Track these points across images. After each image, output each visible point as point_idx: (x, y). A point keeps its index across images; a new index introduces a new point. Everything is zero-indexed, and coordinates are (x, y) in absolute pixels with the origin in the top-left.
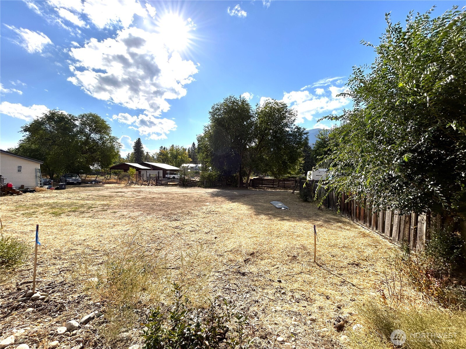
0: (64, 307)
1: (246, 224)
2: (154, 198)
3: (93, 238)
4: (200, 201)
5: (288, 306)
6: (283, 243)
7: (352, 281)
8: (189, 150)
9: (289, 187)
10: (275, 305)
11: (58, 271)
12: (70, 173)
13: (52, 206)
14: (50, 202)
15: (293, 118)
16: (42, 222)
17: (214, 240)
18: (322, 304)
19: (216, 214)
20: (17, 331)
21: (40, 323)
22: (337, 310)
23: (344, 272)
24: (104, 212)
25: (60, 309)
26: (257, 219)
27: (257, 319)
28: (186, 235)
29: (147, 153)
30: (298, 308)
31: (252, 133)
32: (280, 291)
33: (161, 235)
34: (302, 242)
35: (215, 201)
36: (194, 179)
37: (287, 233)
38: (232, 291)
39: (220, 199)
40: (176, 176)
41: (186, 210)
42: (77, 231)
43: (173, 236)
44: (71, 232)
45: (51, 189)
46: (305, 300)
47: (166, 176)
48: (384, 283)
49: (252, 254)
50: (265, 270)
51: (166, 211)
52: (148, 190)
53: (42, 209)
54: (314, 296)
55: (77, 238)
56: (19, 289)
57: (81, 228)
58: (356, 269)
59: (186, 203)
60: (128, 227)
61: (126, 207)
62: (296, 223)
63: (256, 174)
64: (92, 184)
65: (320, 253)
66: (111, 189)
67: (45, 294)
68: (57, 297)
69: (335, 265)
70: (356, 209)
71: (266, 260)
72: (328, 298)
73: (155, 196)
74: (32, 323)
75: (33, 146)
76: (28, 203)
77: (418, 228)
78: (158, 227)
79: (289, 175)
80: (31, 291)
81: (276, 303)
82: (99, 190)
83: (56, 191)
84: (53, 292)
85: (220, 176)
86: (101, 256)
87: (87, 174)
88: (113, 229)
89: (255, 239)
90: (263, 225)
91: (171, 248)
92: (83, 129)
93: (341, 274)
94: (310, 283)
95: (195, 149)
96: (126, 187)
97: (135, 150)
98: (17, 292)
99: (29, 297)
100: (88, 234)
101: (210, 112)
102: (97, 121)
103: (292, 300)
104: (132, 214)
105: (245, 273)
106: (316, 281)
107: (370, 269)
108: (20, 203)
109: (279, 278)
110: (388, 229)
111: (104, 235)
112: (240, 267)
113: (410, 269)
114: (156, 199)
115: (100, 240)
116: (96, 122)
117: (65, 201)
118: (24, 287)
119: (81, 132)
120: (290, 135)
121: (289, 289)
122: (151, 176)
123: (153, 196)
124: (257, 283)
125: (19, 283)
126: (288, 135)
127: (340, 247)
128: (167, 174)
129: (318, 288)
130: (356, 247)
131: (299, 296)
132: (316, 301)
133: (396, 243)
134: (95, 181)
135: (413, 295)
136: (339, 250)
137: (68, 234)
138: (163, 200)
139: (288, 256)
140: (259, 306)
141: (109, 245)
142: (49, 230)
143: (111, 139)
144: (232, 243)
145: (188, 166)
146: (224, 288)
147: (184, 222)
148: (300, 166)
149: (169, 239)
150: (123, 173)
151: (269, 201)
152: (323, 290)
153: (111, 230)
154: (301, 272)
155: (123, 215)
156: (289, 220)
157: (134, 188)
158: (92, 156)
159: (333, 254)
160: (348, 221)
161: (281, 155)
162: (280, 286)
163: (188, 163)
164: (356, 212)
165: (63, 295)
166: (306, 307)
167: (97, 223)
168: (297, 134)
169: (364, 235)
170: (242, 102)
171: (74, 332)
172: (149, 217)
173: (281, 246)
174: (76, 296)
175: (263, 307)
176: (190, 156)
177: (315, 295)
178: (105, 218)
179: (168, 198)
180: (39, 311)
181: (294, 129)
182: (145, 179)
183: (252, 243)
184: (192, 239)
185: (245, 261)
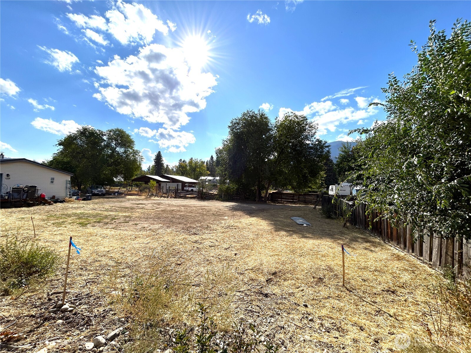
0: (91, 321)
1: (266, 240)
2: (173, 210)
3: (116, 250)
4: (219, 215)
5: (317, 335)
6: (306, 263)
7: (389, 311)
8: (207, 163)
9: (311, 203)
10: (303, 333)
11: (84, 282)
12: (96, 184)
13: (79, 216)
14: (78, 212)
15: (314, 131)
16: (70, 232)
17: (234, 256)
18: (356, 336)
19: (236, 229)
20: (49, 343)
21: (69, 336)
22: (375, 344)
23: (378, 300)
24: (126, 224)
25: (87, 322)
26: (278, 235)
27: (285, 349)
28: (206, 250)
29: (167, 165)
30: (329, 338)
31: (270, 146)
32: (307, 317)
33: (181, 249)
34: (328, 262)
35: (234, 215)
36: (212, 192)
37: (311, 252)
38: (255, 314)
39: (239, 213)
40: (194, 189)
41: (205, 224)
42: (102, 242)
43: (193, 251)
44: (96, 243)
45: (79, 200)
46: (336, 330)
47: (185, 188)
48: (427, 315)
49: (274, 274)
50: (289, 292)
51: (185, 224)
52: (167, 202)
53: (70, 219)
54: (345, 325)
55: (101, 249)
56: (50, 300)
57: (106, 240)
58: (392, 297)
59: (205, 217)
60: (148, 240)
61: (147, 219)
62: (320, 242)
63: (274, 188)
64: (115, 195)
65: (349, 276)
66: (132, 200)
67: (73, 306)
68: (83, 310)
69: (368, 291)
70: (387, 229)
71: (289, 281)
72: (362, 329)
73: (174, 209)
74: (63, 336)
75: (65, 160)
76: (58, 213)
77: (463, 253)
78: (177, 241)
79: (310, 189)
80: (60, 302)
81: (303, 330)
82: (121, 202)
83: (83, 202)
84: (80, 304)
85: (237, 189)
86: (124, 268)
87: (111, 186)
88: (135, 242)
89: (276, 257)
90: (285, 243)
91: (190, 263)
92: (109, 143)
93: (375, 303)
94: (340, 310)
95: (213, 162)
96: (146, 199)
97: (156, 162)
98: (48, 302)
99: (59, 308)
100: (111, 245)
101: (229, 127)
102: (123, 135)
103: (321, 328)
104: (152, 227)
105: (267, 294)
106: (346, 309)
107: (409, 297)
108: (51, 213)
109: (305, 302)
110: (427, 252)
111: (126, 247)
112: (262, 288)
113: (458, 300)
114: (175, 212)
115: (123, 252)
116: (122, 137)
117: (90, 212)
118: (54, 298)
119: (108, 146)
120: (311, 148)
121: (317, 316)
122: (171, 188)
123: (172, 209)
124: (281, 307)
125: (50, 293)
126: (308, 148)
127: (371, 270)
128: (186, 186)
129: (350, 316)
130: (390, 271)
131: (329, 324)
132: (349, 332)
133: (437, 269)
134: (118, 192)
135: (464, 333)
136: (371, 273)
137: (93, 245)
138: (182, 213)
139: (314, 277)
140: (285, 333)
141: (131, 258)
142: (76, 240)
143: (135, 153)
144: (253, 261)
145: (206, 179)
146: (246, 310)
147: (204, 237)
148: (321, 180)
149: (189, 254)
150: (144, 185)
151: (290, 217)
152: (355, 319)
153: (133, 242)
154: (329, 297)
155: (144, 228)
156: (312, 237)
157: (154, 200)
158: (116, 169)
159: (363, 278)
160: (378, 241)
161: (301, 168)
162: (307, 312)
163: (206, 176)
164: (388, 232)
165: (90, 308)
166: (338, 338)
167: (120, 235)
168: (318, 147)
169: (399, 258)
170: (260, 116)
171: (101, 349)
172: (169, 230)
173: (305, 266)
174: (101, 309)
175: (290, 334)
176: (208, 169)
177: (347, 324)
178: (127, 230)
179: (187, 211)
180: (68, 323)
181: (315, 142)
182: (164, 191)
183: (274, 261)
184: (212, 255)
185: (267, 281)
